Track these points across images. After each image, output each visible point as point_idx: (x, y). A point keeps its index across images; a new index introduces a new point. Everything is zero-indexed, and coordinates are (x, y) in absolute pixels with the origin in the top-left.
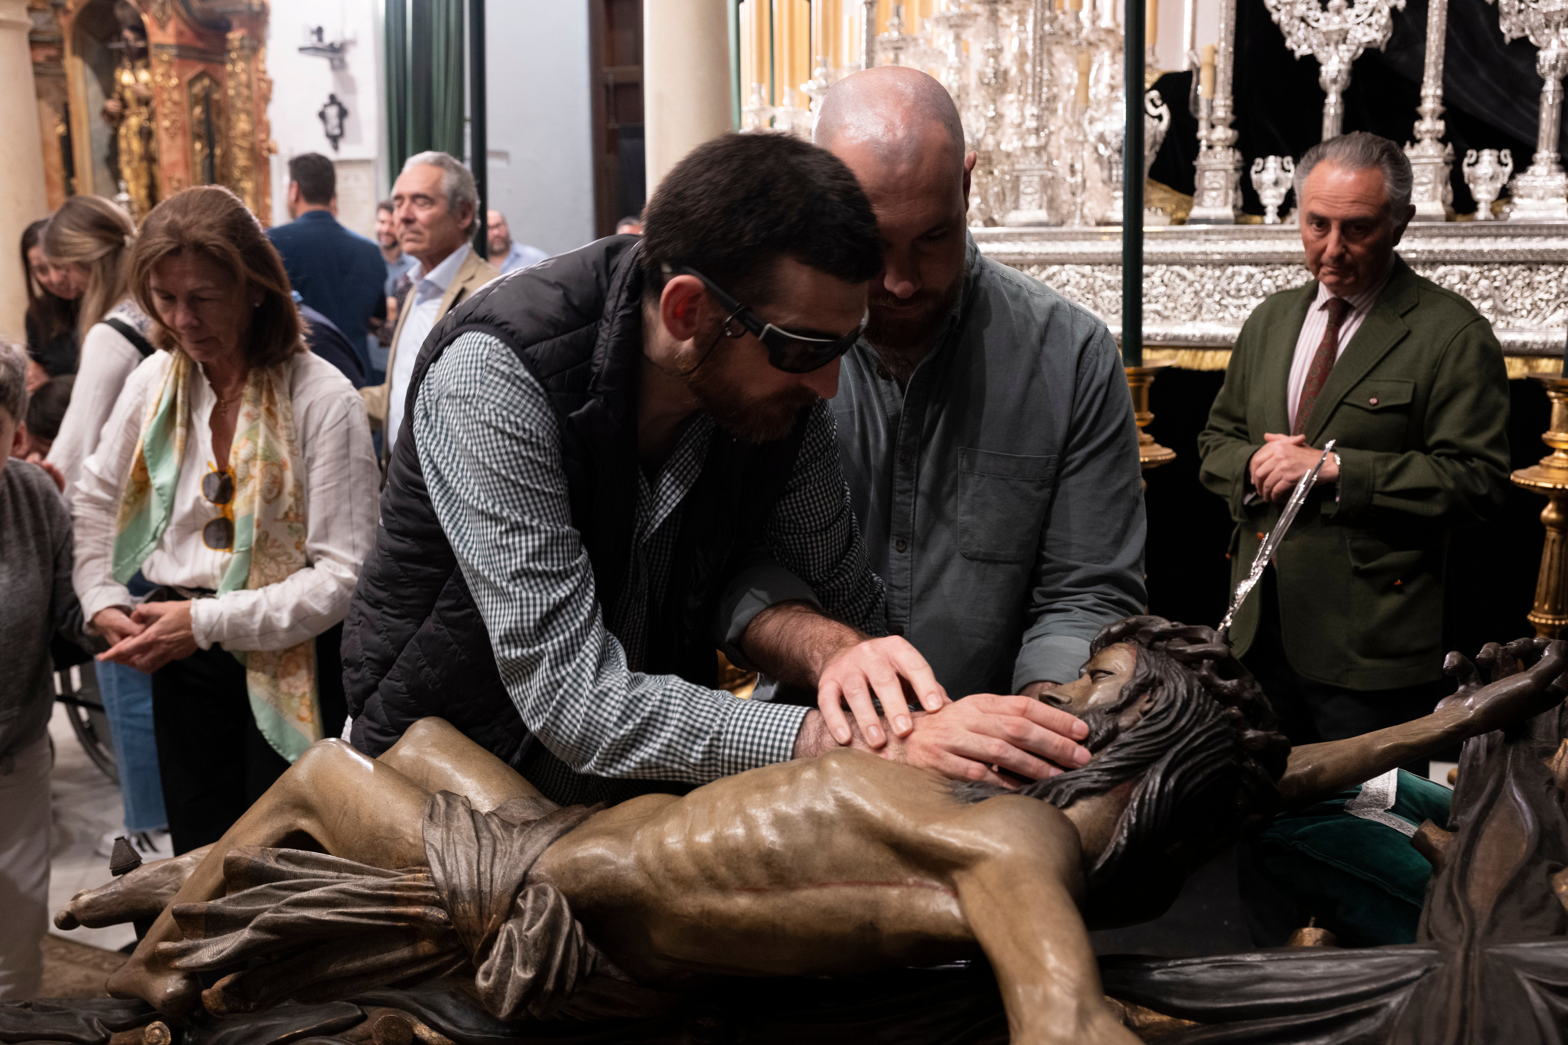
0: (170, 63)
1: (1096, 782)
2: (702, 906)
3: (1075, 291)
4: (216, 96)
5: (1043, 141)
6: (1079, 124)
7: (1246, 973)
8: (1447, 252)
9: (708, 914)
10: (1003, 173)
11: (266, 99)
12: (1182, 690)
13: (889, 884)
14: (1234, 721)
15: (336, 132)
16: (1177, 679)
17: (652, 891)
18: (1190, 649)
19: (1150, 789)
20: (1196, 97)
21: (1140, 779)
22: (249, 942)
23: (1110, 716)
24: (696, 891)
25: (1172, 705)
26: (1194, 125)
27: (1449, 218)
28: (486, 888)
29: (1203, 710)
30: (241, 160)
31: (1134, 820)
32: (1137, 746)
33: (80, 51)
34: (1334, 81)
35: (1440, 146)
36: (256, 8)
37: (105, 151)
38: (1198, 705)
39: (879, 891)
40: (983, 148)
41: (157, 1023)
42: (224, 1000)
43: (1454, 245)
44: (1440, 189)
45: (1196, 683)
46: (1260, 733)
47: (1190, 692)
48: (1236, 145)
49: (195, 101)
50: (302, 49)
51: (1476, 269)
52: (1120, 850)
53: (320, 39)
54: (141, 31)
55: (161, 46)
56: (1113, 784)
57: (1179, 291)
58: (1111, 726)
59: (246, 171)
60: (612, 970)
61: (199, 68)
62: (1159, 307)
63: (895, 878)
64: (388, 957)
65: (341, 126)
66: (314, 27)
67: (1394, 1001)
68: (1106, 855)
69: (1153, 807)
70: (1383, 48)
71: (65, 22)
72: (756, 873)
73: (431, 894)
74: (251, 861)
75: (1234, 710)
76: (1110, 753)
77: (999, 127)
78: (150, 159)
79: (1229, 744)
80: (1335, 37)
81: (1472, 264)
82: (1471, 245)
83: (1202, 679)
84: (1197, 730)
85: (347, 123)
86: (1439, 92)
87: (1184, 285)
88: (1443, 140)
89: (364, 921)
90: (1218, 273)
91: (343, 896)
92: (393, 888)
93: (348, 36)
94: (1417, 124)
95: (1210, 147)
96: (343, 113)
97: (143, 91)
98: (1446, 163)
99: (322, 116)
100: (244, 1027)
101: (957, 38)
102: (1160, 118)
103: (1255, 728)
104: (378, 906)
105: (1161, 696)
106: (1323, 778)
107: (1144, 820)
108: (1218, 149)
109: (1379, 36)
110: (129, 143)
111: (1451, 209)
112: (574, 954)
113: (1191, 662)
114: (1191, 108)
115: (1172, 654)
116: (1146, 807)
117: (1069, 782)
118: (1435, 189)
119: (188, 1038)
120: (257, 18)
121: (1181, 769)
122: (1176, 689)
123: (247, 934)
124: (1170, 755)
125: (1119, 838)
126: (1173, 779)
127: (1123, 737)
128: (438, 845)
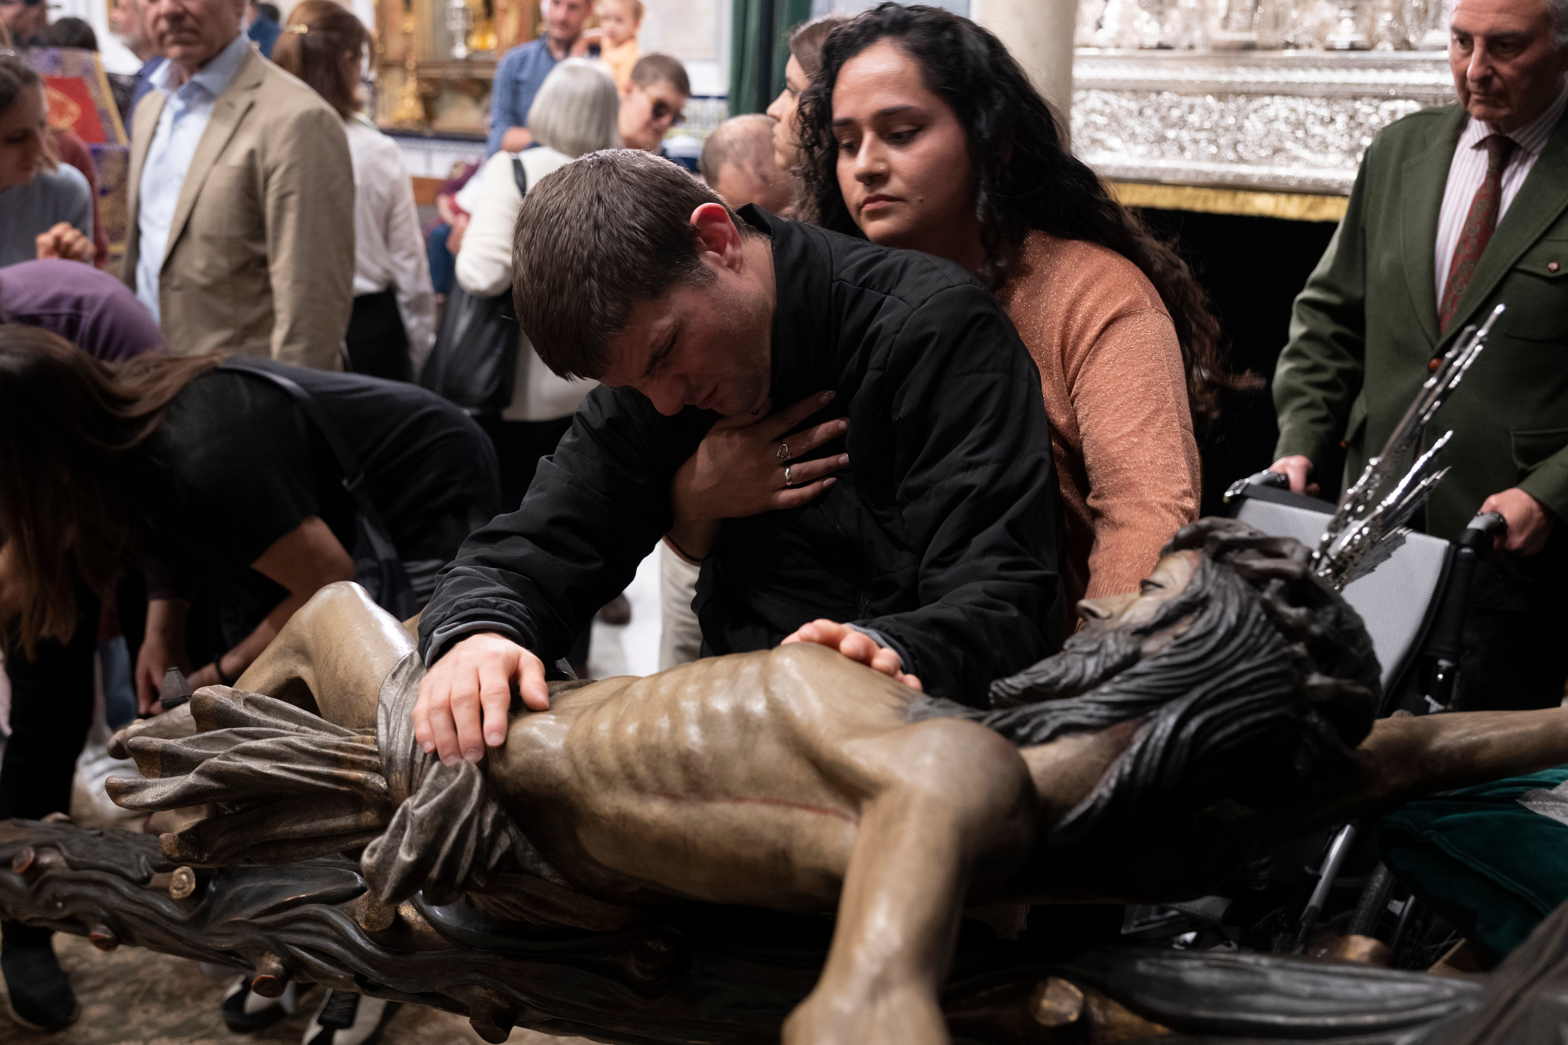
1: (1090, 716)
2: (619, 808)
9: (624, 818)
12: (1232, 613)
13: (807, 807)
14: (1297, 661)
16: (1230, 600)
17: (575, 783)
18: (1259, 564)
19: (1158, 733)
21: (1149, 719)
22: (192, 786)
23: (1135, 638)
24: (615, 789)
25: (1211, 632)
28: (419, 759)
29: (1256, 643)
31: (1127, 769)
38: (1250, 635)
41: (185, 868)
42: (179, 847)
45: (1256, 608)
46: (1328, 681)
47: (1242, 618)
52: (1101, 804)
56: (1111, 722)
58: (1129, 649)
60: (545, 869)
63: (814, 802)
64: (332, 823)
68: (1082, 808)
69: (1158, 755)
72: (673, 777)
73: (375, 759)
74: (217, 702)
75: (1299, 648)
76: (1118, 683)
79: (1285, 689)
84: (1242, 666)
89: (306, 780)
91: (289, 750)
92: (338, 747)
100: (260, 884)
103: (1326, 673)
104: (323, 765)
105: (1203, 620)
107: (1143, 770)
112: (471, 843)
113: (1256, 580)
115: (1238, 570)
116: (1148, 755)
117: (1055, 713)
119: (212, 888)
121: (1208, 714)
122: (1223, 613)
123: (191, 778)
124: (1196, 693)
125: (1104, 789)
126: (1193, 725)
127: (1142, 666)
128: (389, 707)
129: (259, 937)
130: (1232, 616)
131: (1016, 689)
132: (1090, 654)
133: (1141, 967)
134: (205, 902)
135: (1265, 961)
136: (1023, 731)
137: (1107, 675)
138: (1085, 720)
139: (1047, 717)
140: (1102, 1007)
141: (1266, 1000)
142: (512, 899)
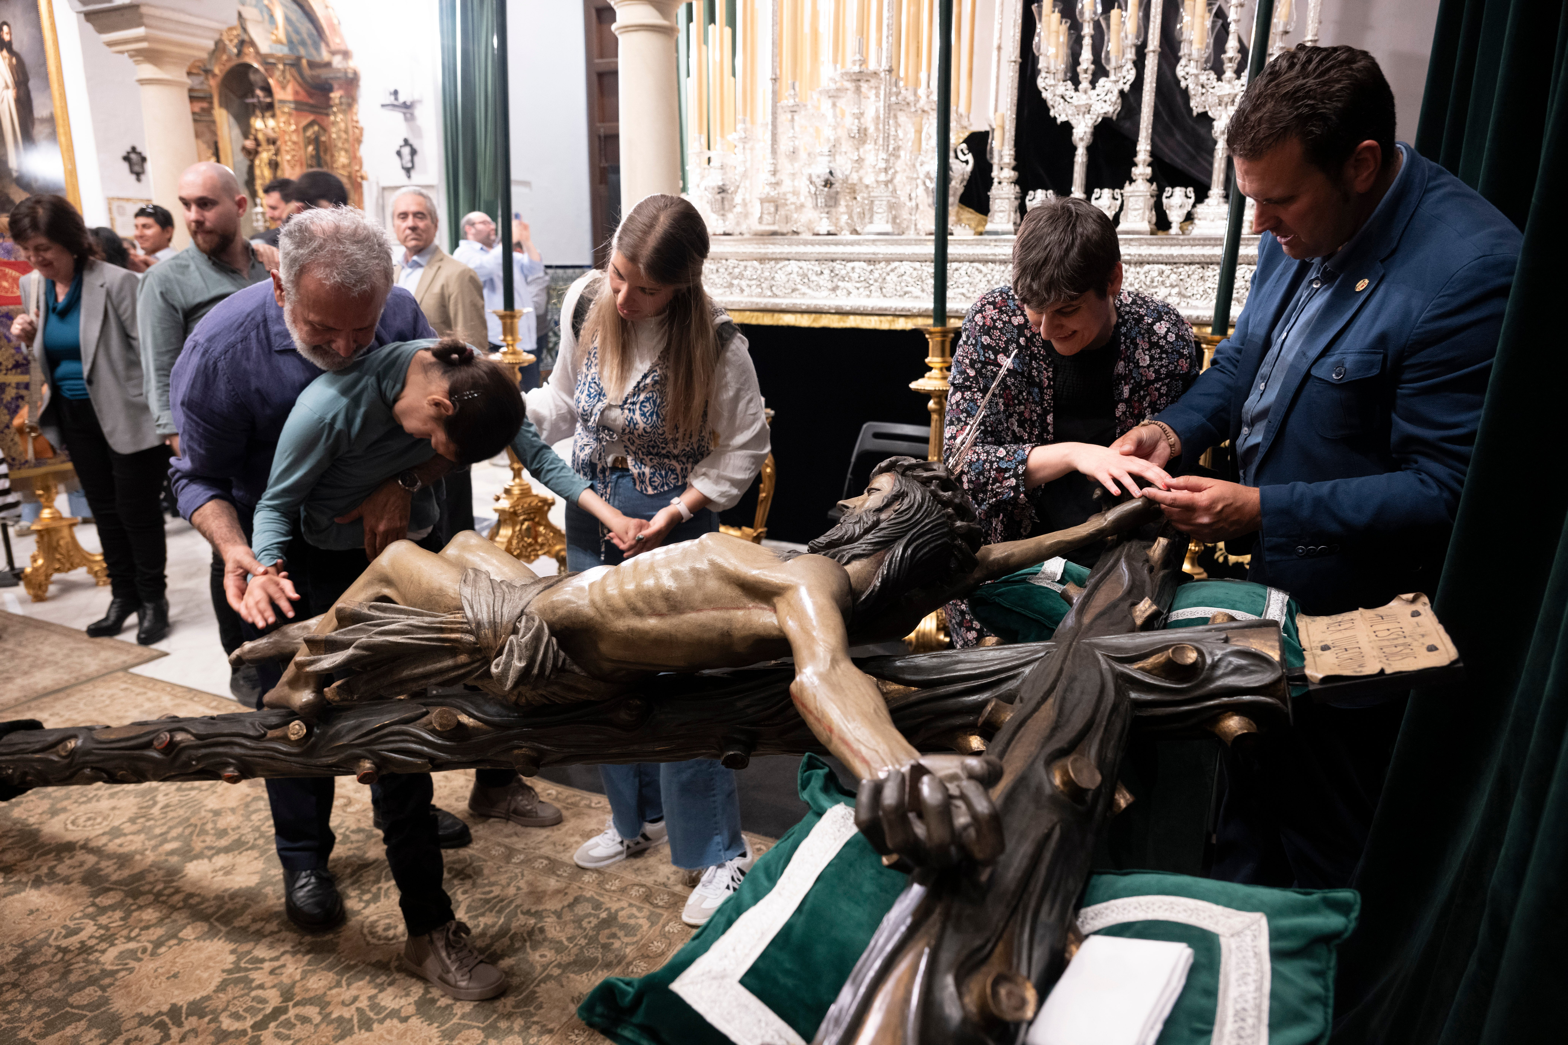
0: (290, 114)
1: (863, 550)
2: (628, 626)
3: (909, 279)
4: (323, 139)
5: (889, 177)
6: (914, 166)
8: (1150, 255)
9: (632, 630)
10: (864, 198)
11: (359, 141)
12: (919, 497)
13: (738, 608)
14: (950, 517)
15: (409, 165)
16: (915, 492)
17: (598, 618)
18: (925, 474)
19: (896, 554)
20: (992, 148)
21: (890, 548)
22: (352, 655)
23: (876, 514)
24: (624, 617)
25: (911, 506)
26: (990, 167)
27: (1152, 233)
28: (498, 620)
29: (931, 509)
31: (885, 572)
32: (890, 530)
33: (225, 104)
34: (1082, 139)
35: (1148, 184)
36: (350, 75)
38: (928, 507)
39: (733, 613)
40: (850, 181)
41: (297, 722)
42: (338, 694)
43: (1155, 251)
44: (1147, 213)
45: (928, 494)
47: (923, 499)
48: (1016, 182)
49: (309, 141)
50: (383, 106)
51: (1169, 267)
52: (876, 589)
53: (396, 99)
54: (268, 90)
55: (283, 102)
56: (874, 551)
57: (977, 280)
58: (875, 519)
60: (576, 669)
61: (311, 118)
62: (964, 291)
63: (741, 605)
64: (439, 665)
65: (412, 161)
66: (392, 90)
67: (1027, 670)
68: (867, 592)
69: (897, 564)
70: (1115, 118)
71: (213, 83)
72: (661, 605)
73: (465, 626)
74: (352, 609)
75: (950, 510)
76: (873, 534)
77: (861, 167)
79: (946, 530)
80: (1083, 109)
81: (1166, 264)
82: (1166, 251)
83: (932, 492)
84: (927, 521)
85: (417, 159)
86: (1149, 148)
87: (980, 276)
88: (1150, 181)
89: (424, 643)
90: (1003, 268)
91: (409, 628)
92: (441, 623)
93: (416, 97)
94: (1133, 169)
95: (1000, 183)
96: (413, 152)
97: (272, 134)
98: (1152, 196)
99: (399, 153)
100: (352, 722)
101: (834, 105)
102: (967, 162)
103: (962, 520)
104: (433, 634)
105: (906, 501)
106: (1013, 560)
107: (892, 572)
108: (1004, 184)
109: (1111, 109)
110: (262, 171)
111: (1154, 227)
112: (550, 654)
113: (926, 482)
114: (988, 156)
115: (915, 478)
116: (893, 565)
117: (848, 551)
118: (1144, 213)
119: (317, 731)
120: (351, 82)
121: (916, 544)
122: (914, 497)
123: (350, 651)
124: (910, 535)
126: (910, 550)
127: (882, 525)
128: (469, 598)
129: (358, 751)
130: (919, 499)
131: (822, 543)
132: (856, 523)
134: (313, 739)
136: (839, 558)
137: (867, 531)
138: (862, 552)
139: (844, 553)
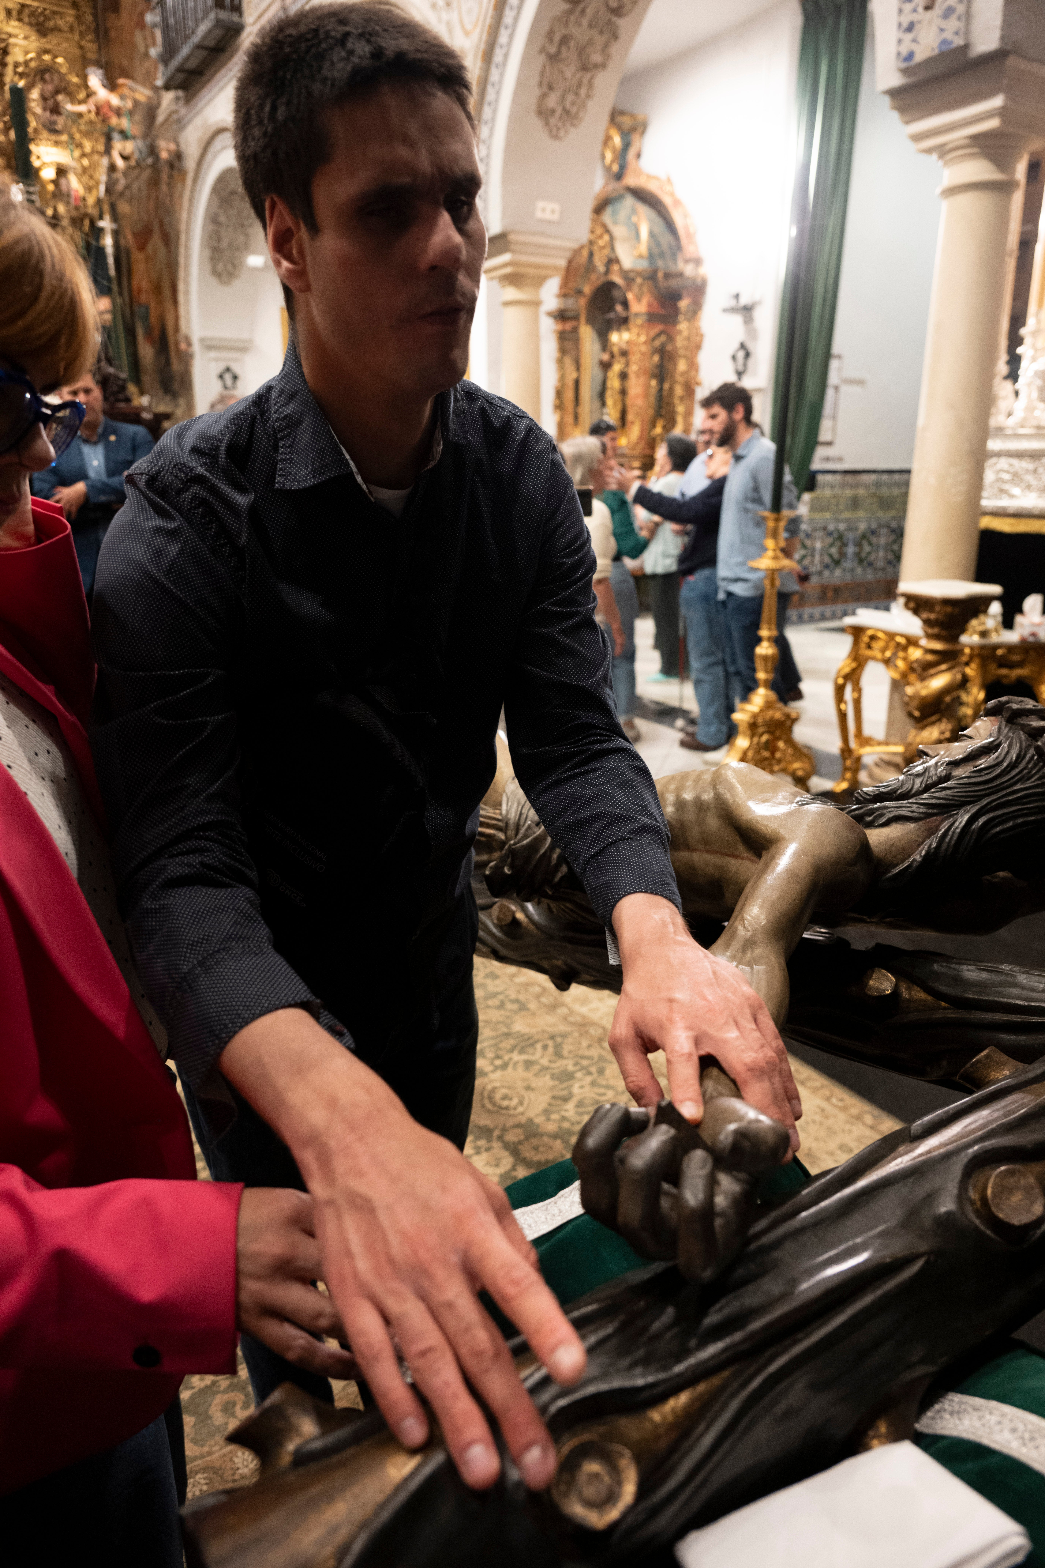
0: (641, 326)
1: (913, 812)
4: (669, 347)
7: (1002, 978)
11: (698, 347)
12: (1014, 753)
13: (733, 856)
15: (742, 367)
16: (1014, 746)
18: (1036, 724)
19: (957, 824)
21: (952, 816)
23: (949, 767)
25: (999, 765)
28: (522, 823)
29: (1029, 772)
30: (679, 391)
31: (934, 845)
32: (955, 791)
33: (590, 321)
36: (699, 282)
37: (598, 388)
38: (1026, 768)
39: (726, 859)
45: (1032, 751)
47: (1020, 757)
49: (655, 351)
50: (725, 310)
52: (914, 864)
53: (738, 302)
54: (626, 304)
55: (637, 315)
56: (927, 816)
58: (944, 773)
59: (682, 398)
61: (659, 328)
63: (737, 852)
65: (745, 365)
66: (735, 292)
68: (902, 866)
69: (955, 838)
71: (583, 302)
76: (934, 792)
78: (623, 392)
83: (1037, 749)
84: (1018, 787)
85: (751, 362)
93: (757, 298)
96: (747, 355)
97: (624, 346)
99: (734, 358)
105: (997, 756)
107: (944, 846)
110: (614, 383)
113: (1034, 735)
115: (1023, 727)
116: (949, 837)
117: (890, 809)
120: (698, 290)
121: (991, 815)
122: (1008, 753)
124: (984, 802)
125: (918, 857)
126: (981, 821)
127: (950, 784)
128: (509, 794)
130: (1013, 755)
131: (870, 795)
133: (936, 967)
135: (1016, 969)
136: (869, 819)
137: (927, 789)
138: (910, 814)
139: (885, 811)
140: (909, 989)
141: (1014, 991)
142: (568, 905)
